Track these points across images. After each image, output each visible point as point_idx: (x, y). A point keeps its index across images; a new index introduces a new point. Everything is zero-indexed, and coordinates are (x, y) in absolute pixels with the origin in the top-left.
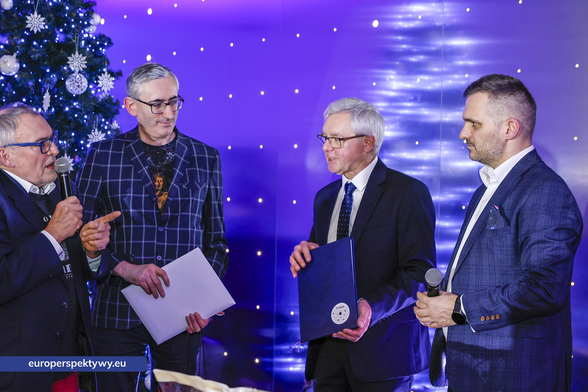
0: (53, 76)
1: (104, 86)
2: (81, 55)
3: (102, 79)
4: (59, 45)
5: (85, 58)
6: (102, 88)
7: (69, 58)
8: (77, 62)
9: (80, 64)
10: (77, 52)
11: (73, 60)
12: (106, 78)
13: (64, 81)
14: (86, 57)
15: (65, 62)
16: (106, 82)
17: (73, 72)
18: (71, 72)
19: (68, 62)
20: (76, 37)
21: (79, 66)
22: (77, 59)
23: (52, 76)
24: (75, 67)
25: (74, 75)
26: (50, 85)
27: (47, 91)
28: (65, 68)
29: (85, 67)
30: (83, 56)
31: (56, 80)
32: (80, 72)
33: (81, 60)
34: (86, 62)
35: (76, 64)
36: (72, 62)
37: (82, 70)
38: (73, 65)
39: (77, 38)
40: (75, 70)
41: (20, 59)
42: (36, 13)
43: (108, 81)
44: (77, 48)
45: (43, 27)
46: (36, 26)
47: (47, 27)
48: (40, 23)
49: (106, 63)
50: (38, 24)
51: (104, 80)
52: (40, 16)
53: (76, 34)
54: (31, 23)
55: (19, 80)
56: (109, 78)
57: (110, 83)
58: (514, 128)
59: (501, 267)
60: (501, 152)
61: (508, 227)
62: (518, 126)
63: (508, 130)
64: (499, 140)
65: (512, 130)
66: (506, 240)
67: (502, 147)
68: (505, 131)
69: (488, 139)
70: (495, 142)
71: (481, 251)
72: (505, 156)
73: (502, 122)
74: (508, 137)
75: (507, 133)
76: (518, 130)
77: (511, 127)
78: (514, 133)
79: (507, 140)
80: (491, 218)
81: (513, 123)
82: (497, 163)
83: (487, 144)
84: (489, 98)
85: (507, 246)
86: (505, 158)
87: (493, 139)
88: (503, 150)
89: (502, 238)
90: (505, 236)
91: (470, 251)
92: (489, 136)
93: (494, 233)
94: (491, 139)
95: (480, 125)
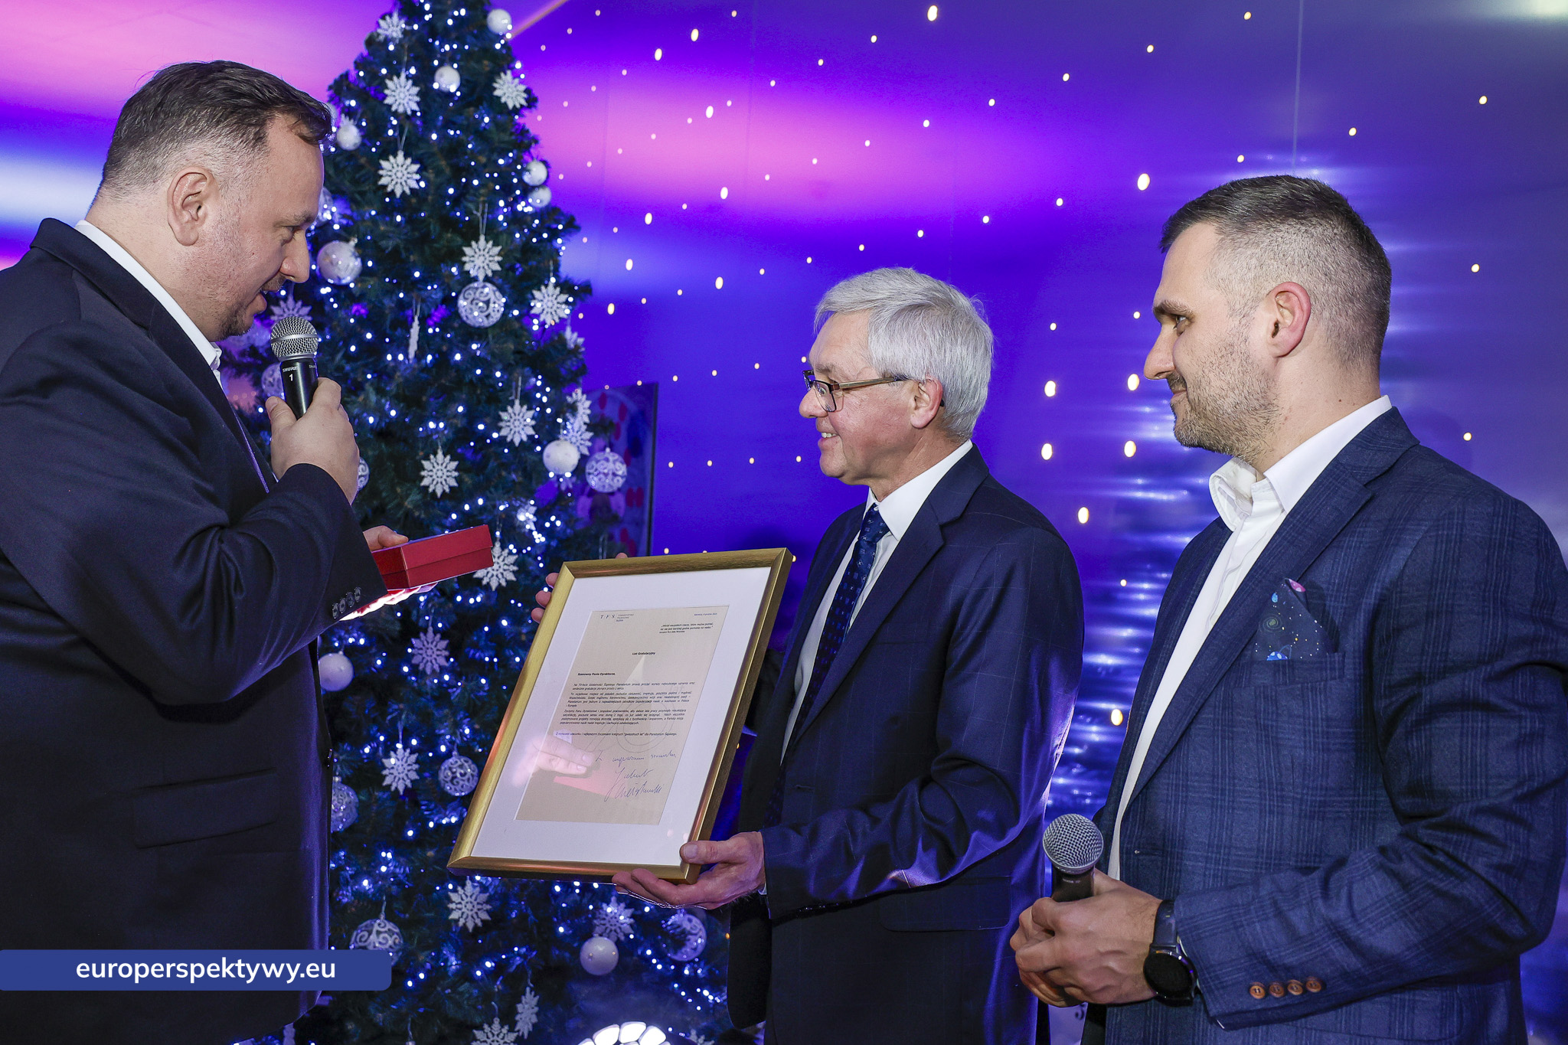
0: (432, 287)
1: (545, 312)
2: (491, 243)
3: (542, 298)
4: (448, 223)
5: (497, 249)
6: (541, 316)
7: (467, 250)
8: (482, 258)
9: (487, 262)
10: (482, 238)
11: (473, 254)
12: (550, 294)
13: (457, 297)
14: (499, 248)
15: (456, 257)
16: (550, 304)
17: (475, 279)
18: (467, 279)
19: (464, 259)
20: (481, 207)
21: (486, 267)
22: (482, 252)
23: (429, 288)
24: (476, 268)
25: (476, 285)
26: (424, 306)
27: (416, 318)
28: (454, 270)
29: (497, 268)
30: (495, 244)
31: (439, 296)
32: (487, 279)
33: (491, 253)
34: (500, 259)
35: (479, 262)
36: (472, 259)
37: (490, 275)
38: (472, 264)
39: (484, 207)
40: (477, 277)
41: (362, 251)
42: (401, 154)
43: (555, 302)
44: (482, 228)
45: (414, 185)
46: (399, 181)
47: (423, 184)
48: (409, 176)
49: (551, 263)
50: (405, 178)
51: (545, 301)
52: (409, 161)
53: (482, 199)
54: (390, 176)
55: (357, 294)
56: (558, 296)
57: (559, 305)
58: (1293, 313)
59: (1303, 789)
60: (1262, 402)
61: (1337, 657)
62: (1305, 306)
63: (1276, 325)
64: (1250, 361)
65: (1288, 322)
66: (1326, 700)
67: (1262, 385)
68: (1268, 328)
69: (1213, 359)
70: (1235, 367)
71: (1233, 732)
72: (1282, 419)
73: (1257, 300)
74: (1276, 345)
75: (1274, 334)
76: (1305, 316)
77: (1286, 313)
78: (1292, 329)
79: (1277, 362)
80: (1273, 622)
81: (1288, 299)
82: (1258, 442)
83: (1211, 375)
84: (1220, 231)
85: (1328, 719)
86: (1282, 426)
87: (1230, 360)
88: (1271, 396)
89: (1312, 691)
90: (1325, 685)
91: (1188, 728)
92: (1217, 351)
93: (1284, 674)
94: (1223, 361)
95: (1190, 319)
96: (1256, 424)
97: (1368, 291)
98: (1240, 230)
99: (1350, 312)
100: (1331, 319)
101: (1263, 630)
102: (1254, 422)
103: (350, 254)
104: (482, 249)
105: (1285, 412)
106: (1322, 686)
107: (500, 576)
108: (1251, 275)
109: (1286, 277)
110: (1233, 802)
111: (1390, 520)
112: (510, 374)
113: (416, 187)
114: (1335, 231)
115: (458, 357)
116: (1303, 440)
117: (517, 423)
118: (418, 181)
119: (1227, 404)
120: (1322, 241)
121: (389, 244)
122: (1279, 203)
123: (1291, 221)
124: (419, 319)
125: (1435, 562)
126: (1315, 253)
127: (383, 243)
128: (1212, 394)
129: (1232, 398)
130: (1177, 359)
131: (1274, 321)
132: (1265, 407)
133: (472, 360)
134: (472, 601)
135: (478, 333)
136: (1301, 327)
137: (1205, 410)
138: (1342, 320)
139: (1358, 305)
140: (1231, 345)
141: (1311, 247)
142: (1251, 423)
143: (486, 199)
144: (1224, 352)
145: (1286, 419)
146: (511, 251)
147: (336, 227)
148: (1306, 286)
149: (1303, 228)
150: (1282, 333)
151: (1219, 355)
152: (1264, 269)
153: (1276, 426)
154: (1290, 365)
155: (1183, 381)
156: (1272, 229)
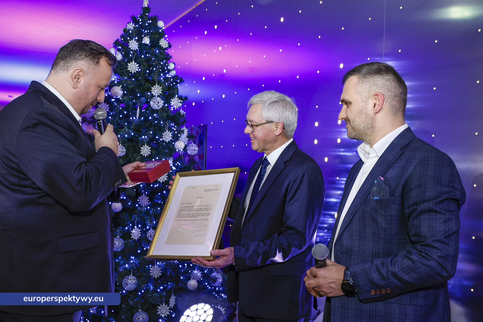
0: (143, 98)
1: (174, 105)
2: (159, 86)
3: (174, 101)
4: (147, 81)
5: (161, 88)
6: (174, 106)
7: (152, 88)
8: (157, 90)
9: (158, 91)
10: (157, 84)
11: (154, 89)
12: (176, 100)
13: (150, 101)
15: (149, 90)
16: (176, 103)
18: (152, 96)
19: (152, 90)
20: (156, 76)
21: (158, 93)
22: (157, 89)
23: (142, 99)
24: (155, 93)
25: (155, 98)
26: (141, 104)
27: (138, 107)
28: (149, 93)
29: (161, 93)
30: (160, 86)
31: (145, 101)
32: (158, 96)
33: (159, 89)
34: (162, 90)
35: (156, 91)
36: (154, 90)
37: (159, 95)
38: (154, 92)
39: (157, 76)
40: (155, 95)
41: (123, 89)
42: (133, 62)
43: (177, 102)
44: (157, 81)
45: (137, 70)
46: (133, 69)
47: (140, 70)
48: (136, 67)
49: (176, 91)
50: (135, 68)
51: (175, 102)
52: (136, 63)
53: (156, 74)
54: (131, 68)
55: (122, 101)
56: (178, 100)
57: (178, 103)
58: (379, 101)
59: (385, 235)
60: (371, 126)
61: (393, 198)
62: (383, 99)
63: (375, 104)
64: (368, 115)
65: (378, 103)
66: (391, 210)
67: (371, 121)
68: (372, 105)
69: (357, 114)
70: (363, 116)
71: (365, 219)
72: (377, 131)
73: (369, 97)
74: (375, 110)
75: (374, 107)
76: (383, 102)
77: (377, 101)
78: (379, 105)
79: (375, 115)
80: (375, 188)
81: (378, 97)
82: (371, 137)
83: (357, 119)
84: (358, 78)
85: (391, 216)
86: (377, 133)
87: (362, 115)
88: (374, 124)
89: (387, 208)
90: (390, 206)
91: (352, 218)
92: (358, 112)
93: (379, 203)
94: (360, 115)
95: (350, 103)
96: (370, 132)
97: (401, 94)
98: (364, 78)
99: (396, 100)
100: (390, 102)
101: (373, 191)
102: (369, 132)
103: (120, 89)
104: (157, 88)
105: (378, 129)
106: (389, 206)
107: (163, 179)
108: (367, 90)
109: (377, 91)
110: (365, 239)
111: (408, 159)
112: (165, 123)
113: (138, 70)
114: (391, 77)
115: (150, 118)
116: (383, 136)
117: (167, 136)
118: (138, 69)
119: (361, 127)
120: (387, 80)
121: (131, 87)
122: (375, 70)
123: (378, 75)
124: (139, 107)
125: (420, 171)
126: (385, 84)
127: (129, 86)
128: (357, 124)
129: (363, 125)
130: (347, 114)
131: (374, 103)
132: (372, 127)
133: (154, 119)
134: (155, 186)
135: (156, 111)
136: (382, 105)
137: (355, 128)
138: (393, 102)
139: (398, 98)
140: (362, 110)
141: (384, 82)
142: (368, 132)
143: (157, 74)
144: (360, 112)
145: (378, 131)
146: (165, 88)
147: (116, 82)
148: (383, 93)
149: (382, 77)
150: (376, 106)
151: (359, 113)
152: (371, 89)
153: (376, 133)
154: (379, 115)
155: (349, 121)
156: (373, 77)
